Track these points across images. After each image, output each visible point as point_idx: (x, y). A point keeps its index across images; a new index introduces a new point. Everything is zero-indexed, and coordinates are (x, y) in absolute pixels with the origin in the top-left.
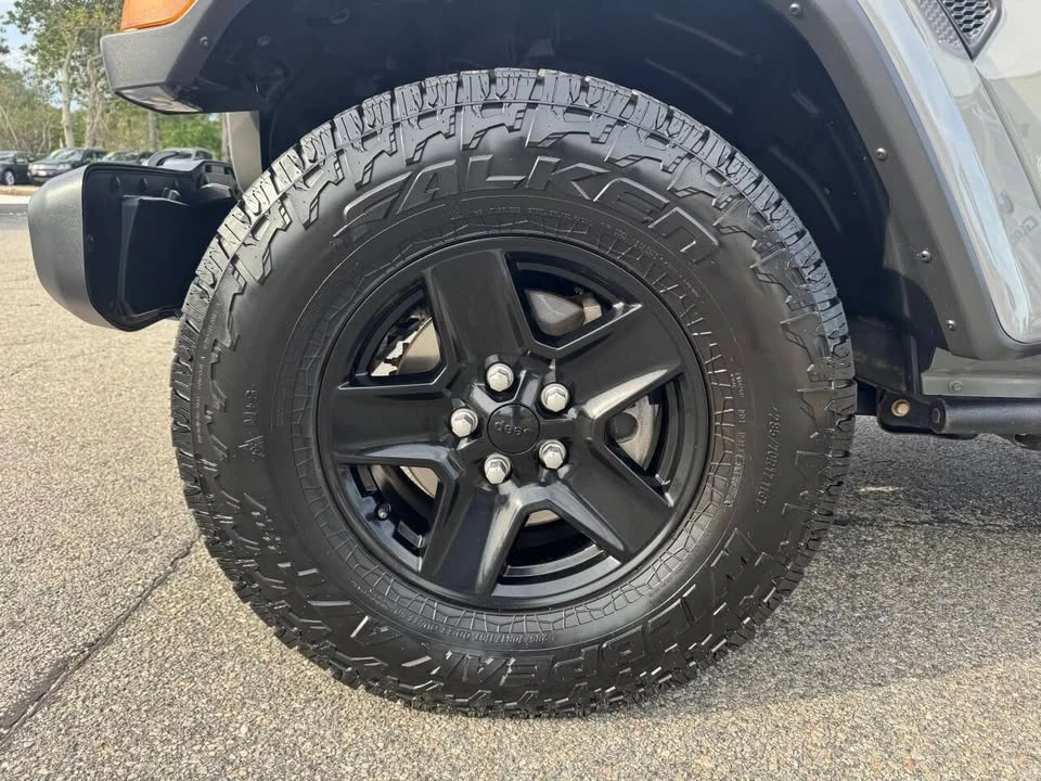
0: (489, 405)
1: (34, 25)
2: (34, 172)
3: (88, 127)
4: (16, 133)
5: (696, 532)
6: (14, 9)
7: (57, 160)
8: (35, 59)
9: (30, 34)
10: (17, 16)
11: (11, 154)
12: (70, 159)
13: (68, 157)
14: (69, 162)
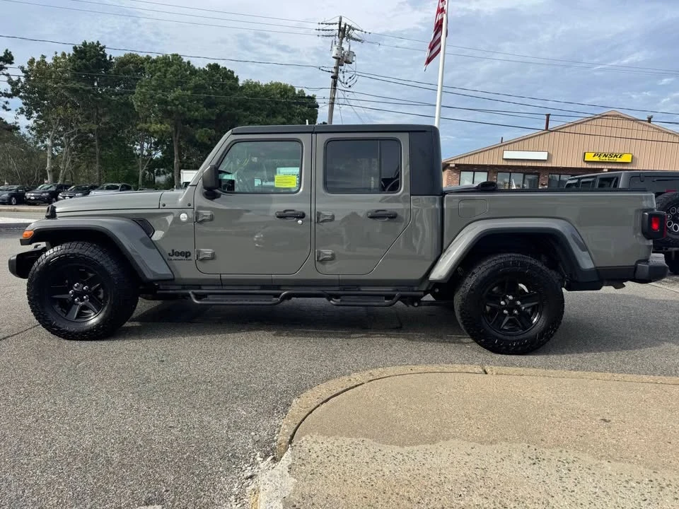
0: (75, 289)
1: (35, 115)
2: (28, 197)
3: (61, 171)
4: (20, 173)
5: (106, 308)
6: (24, 107)
7: (41, 191)
8: (34, 133)
9: (32, 120)
10: (25, 110)
11: (15, 187)
12: (50, 189)
13: (48, 189)
14: (48, 192)
